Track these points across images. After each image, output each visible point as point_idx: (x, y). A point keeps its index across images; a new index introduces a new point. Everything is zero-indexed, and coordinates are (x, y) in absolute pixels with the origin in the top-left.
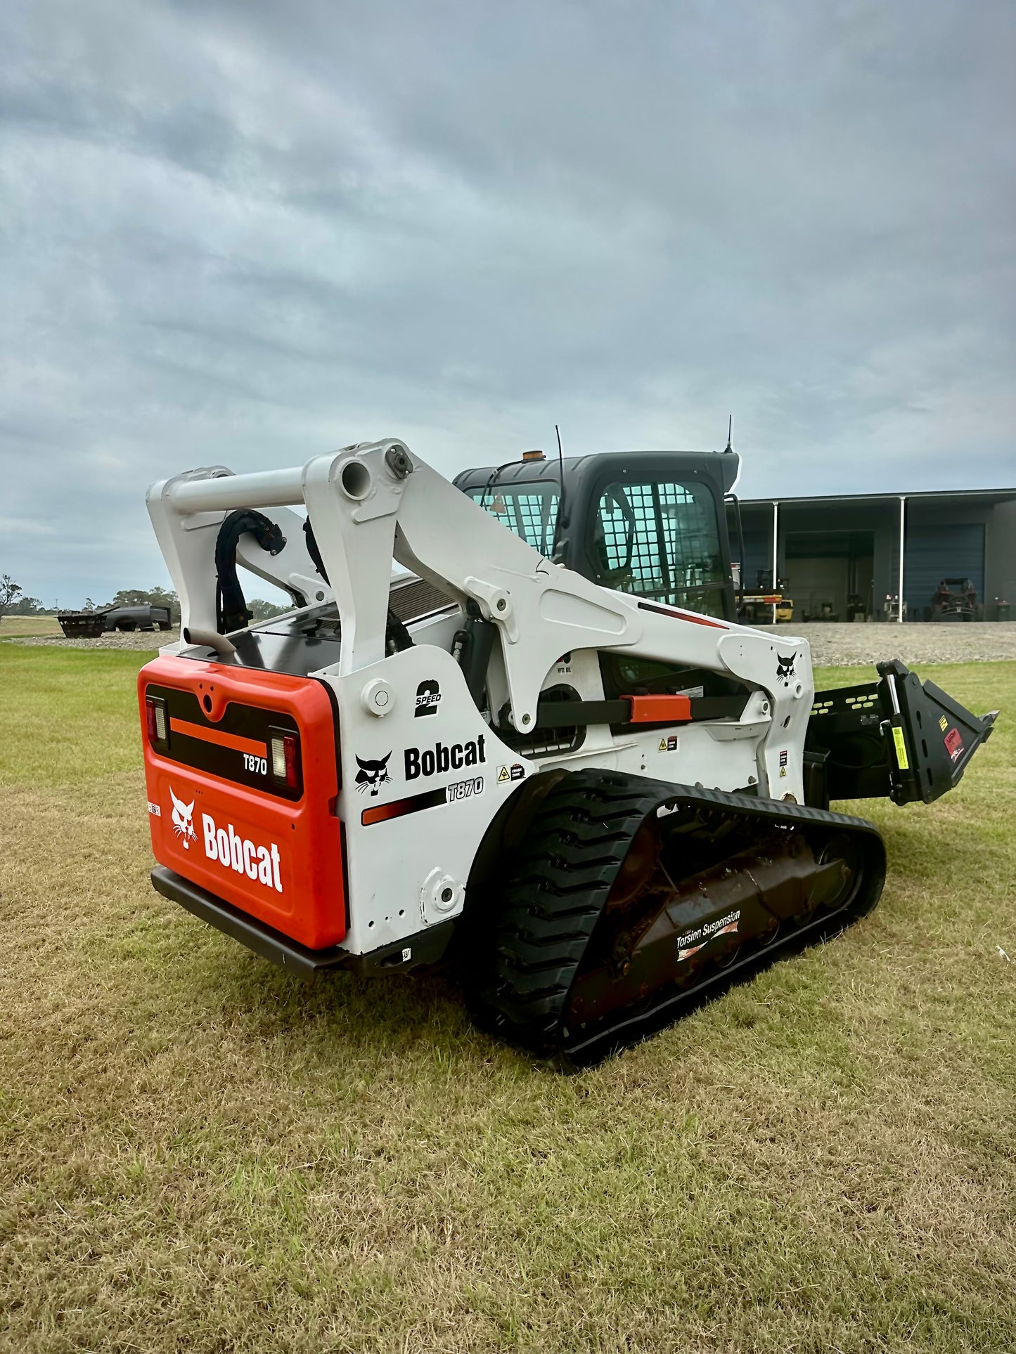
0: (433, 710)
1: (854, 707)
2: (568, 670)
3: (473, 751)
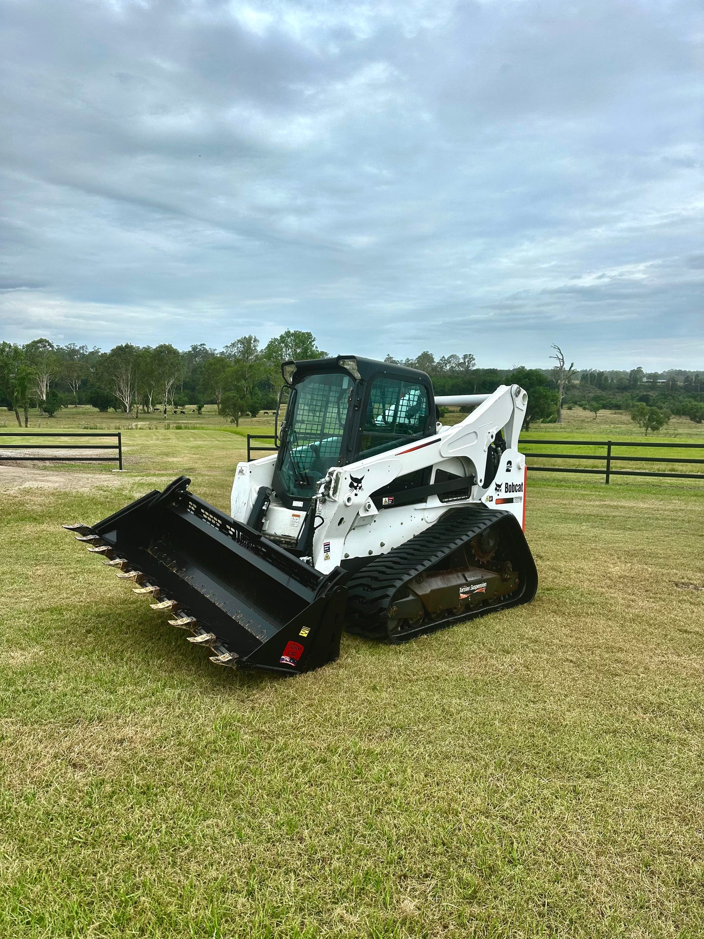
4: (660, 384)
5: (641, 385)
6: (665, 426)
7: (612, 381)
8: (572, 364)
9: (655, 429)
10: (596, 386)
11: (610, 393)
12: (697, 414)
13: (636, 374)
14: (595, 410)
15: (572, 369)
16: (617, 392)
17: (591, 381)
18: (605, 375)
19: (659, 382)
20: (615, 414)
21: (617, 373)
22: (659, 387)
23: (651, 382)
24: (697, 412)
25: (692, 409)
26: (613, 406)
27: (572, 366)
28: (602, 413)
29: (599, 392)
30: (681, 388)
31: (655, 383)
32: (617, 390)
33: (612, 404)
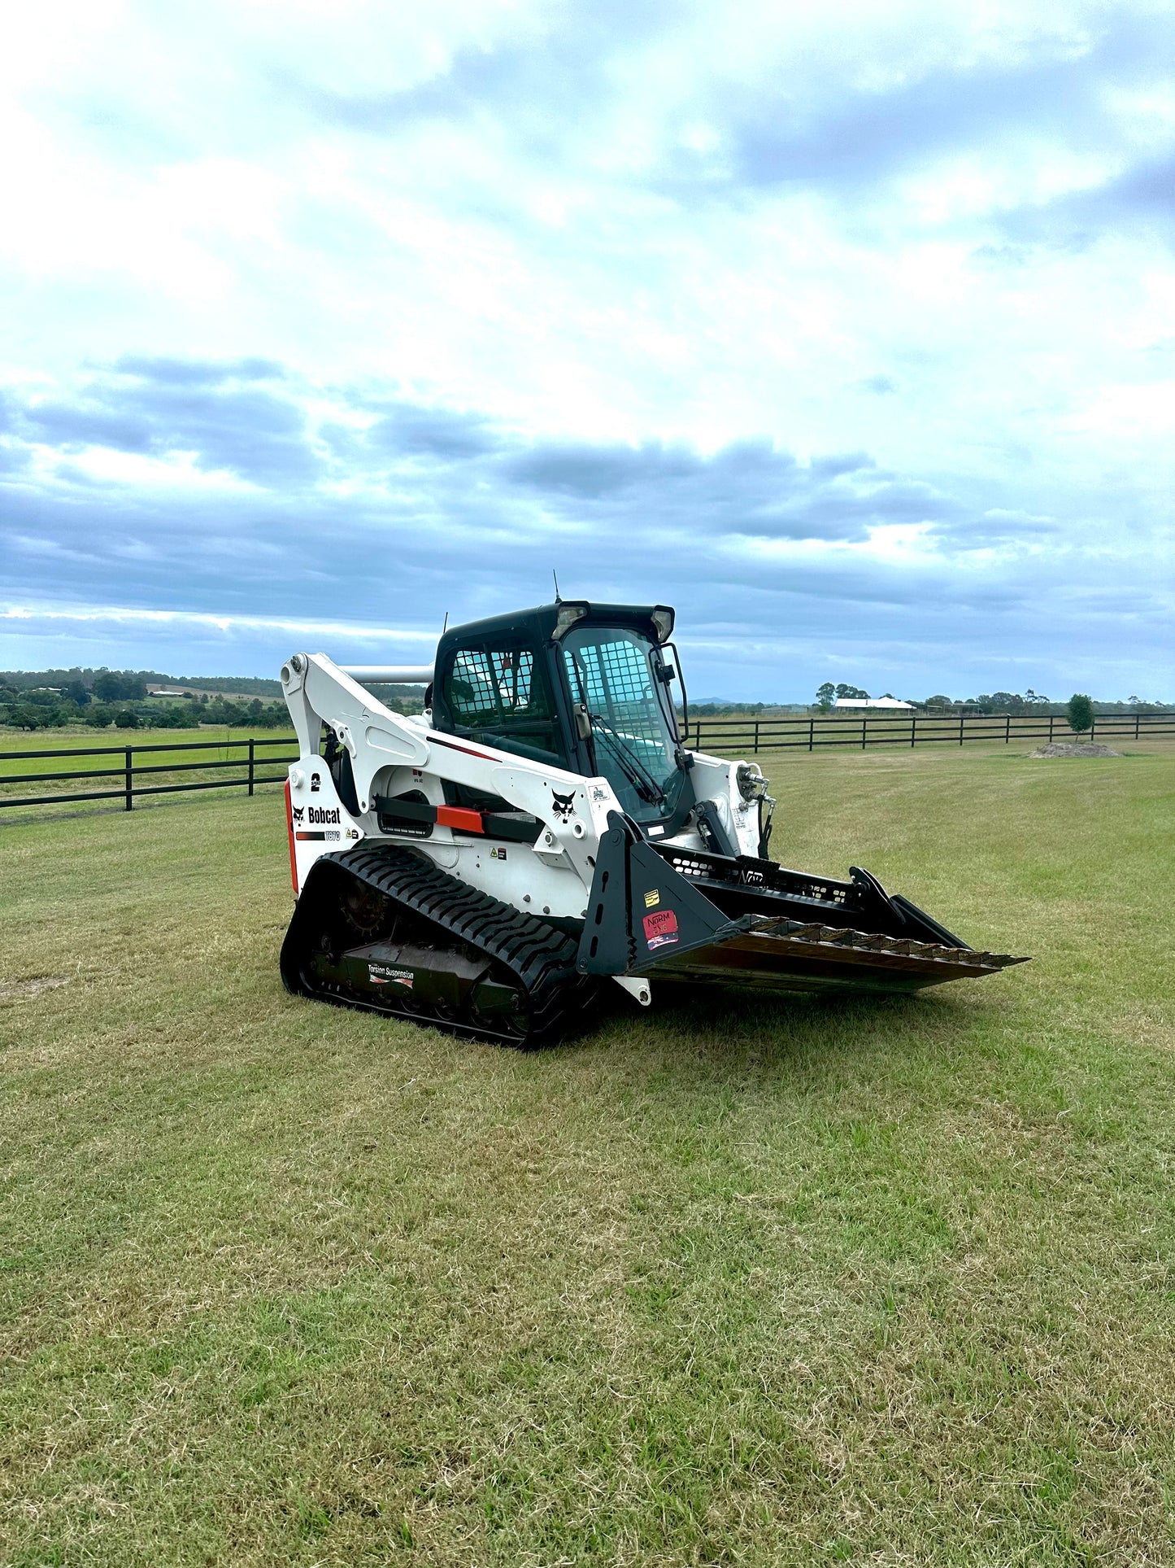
0: (317, 789)
1: (679, 869)
2: (421, 781)
3: (335, 816)
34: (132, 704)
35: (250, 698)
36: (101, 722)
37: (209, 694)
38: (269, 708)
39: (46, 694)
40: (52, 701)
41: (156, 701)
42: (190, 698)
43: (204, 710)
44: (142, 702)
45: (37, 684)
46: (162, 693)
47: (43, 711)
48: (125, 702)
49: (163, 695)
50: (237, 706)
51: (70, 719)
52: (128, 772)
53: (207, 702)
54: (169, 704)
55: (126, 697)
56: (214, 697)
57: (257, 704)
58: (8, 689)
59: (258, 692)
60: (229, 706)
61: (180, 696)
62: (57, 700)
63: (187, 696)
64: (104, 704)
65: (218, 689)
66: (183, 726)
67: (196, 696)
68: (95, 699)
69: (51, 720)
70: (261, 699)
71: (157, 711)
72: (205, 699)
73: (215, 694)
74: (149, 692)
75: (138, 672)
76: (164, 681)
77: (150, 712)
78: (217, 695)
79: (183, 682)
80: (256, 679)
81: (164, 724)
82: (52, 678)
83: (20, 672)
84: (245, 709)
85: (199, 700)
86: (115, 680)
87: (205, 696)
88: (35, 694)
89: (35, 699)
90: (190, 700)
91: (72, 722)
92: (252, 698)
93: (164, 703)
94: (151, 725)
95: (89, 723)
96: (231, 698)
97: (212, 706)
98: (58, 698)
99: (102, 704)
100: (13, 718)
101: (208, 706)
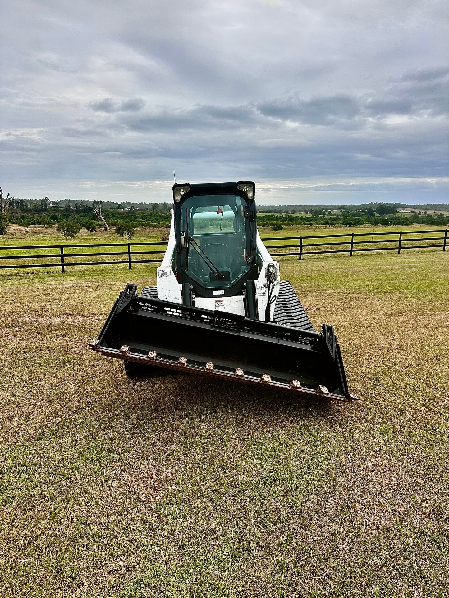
4: (61, 208)
5: (49, 209)
6: (78, 234)
7: (30, 206)
8: (8, 194)
9: (72, 236)
10: (20, 209)
11: (30, 214)
12: (90, 227)
13: (45, 201)
14: (27, 225)
15: (9, 197)
16: (35, 213)
17: (16, 206)
18: (26, 202)
19: (60, 207)
20: (39, 228)
21: (32, 200)
22: (61, 210)
23: (55, 207)
24: (90, 225)
25: (87, 223)
26: (36, 223)
27: (8, 196)
28: (32, 227)
29: (23, 213)
30: (74, 211)
31: (57, 207)
32: (34, 212)
33: (35, 221)
34: (390, 216)
35: (438, 212)
36: (375, 223)
37: (421, 211)
38: (447, 216)
39: (359, 213)
40: (361, 215)
41: (399, 214)
42: (413, 213)
43: (418, 218)
44: (394, 215)
45: (357, 209)
46: (402, 211)
47: (356, 219)
48: (387, 215)
49: (403, 212)
50: (432, 216)
51: (365, 222)
52: (301, 246)
53: (420, 214)
54: (404, 216)
55: (388, 213)
56: (423, 212)
57: (442, 215)
58: (346, 211)
59: (444, 210)
60: (429, 216)
61: (410, 212)
62: (362, 215)
63: (412, 212)
64: (379, 216)
65: (426, 209)
66: (407, 225)
67: (416, 212)
68: (376, 214)
69: (358, 223)
70: (443, 213)
71: (399, 219)
72: (420, 213)
73: (424, 211)
74: (397, 211)
75: (394, 203)
76: (404, 206)
77: (397, 219)
78: (425, 211)
79: (412, 207)
80: (443, 204)
81: (400, 224)
82: (363, 207)
83: (352, 205)
84: (436, 217)
85: (417, 214)
86: (384, 207)
87: (420, 212)
88: (355, 213)
89: (354, 215)
90: (413, 214)
91: (365, 223)
92: (440, 212)
93: (403, 216)
94: (394, 225)
95: (371, 224)
96: (431, 213)
97: (421, 216)
98: (363, 214)
99: (378, 216)
100: (344, 222)
101: (420, 216)
